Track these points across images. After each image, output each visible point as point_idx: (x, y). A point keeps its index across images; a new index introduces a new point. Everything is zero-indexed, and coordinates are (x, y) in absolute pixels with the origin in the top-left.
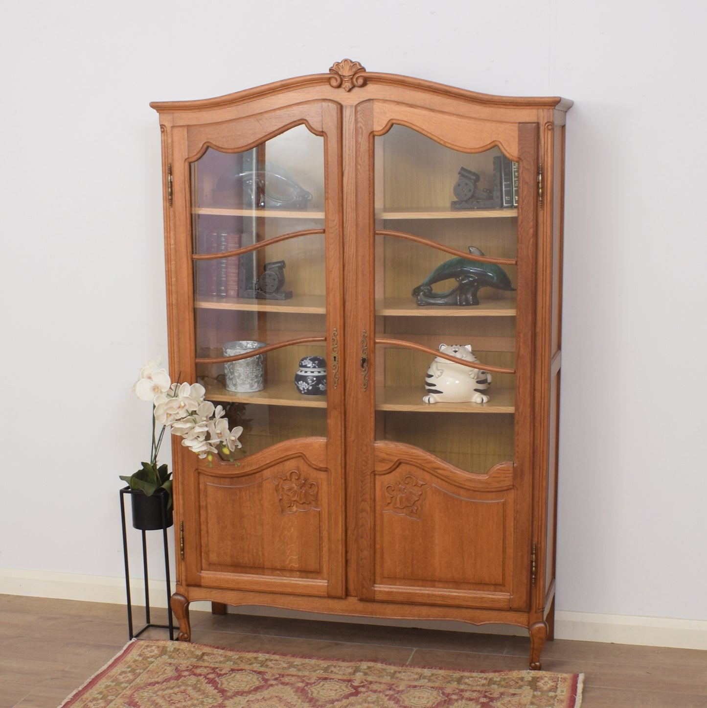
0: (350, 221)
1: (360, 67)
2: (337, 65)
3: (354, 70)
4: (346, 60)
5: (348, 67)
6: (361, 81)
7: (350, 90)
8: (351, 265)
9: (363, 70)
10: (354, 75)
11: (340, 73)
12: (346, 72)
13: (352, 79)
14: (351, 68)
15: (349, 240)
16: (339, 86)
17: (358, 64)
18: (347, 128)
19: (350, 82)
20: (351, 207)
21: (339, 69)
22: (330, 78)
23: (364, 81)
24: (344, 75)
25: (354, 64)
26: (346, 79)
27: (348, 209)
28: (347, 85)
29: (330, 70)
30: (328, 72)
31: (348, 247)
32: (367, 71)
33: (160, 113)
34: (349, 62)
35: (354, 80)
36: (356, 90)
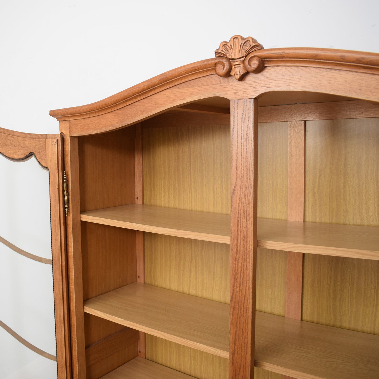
0: (241, 254)
1: (254, 44)
2: (224, 45)
3: (247, 48)
4: (235, 38)
5: (238, 46)
6: (255, 64)
7: (242, 78)
8: (242, 309)
9: (258, 48)
10: (246, 56)
11: (228, 56)
12: (236, 53)
13: (243, 61)
14: (243, 45)
15: (240, 276)
16: (228, 75)
17: (251, 40)
18: (239, 130)
19: (242, 66)
20: (243, 233)
21: (227, 50)
22: (216, 64)
23: (259, 62)
24: (233, 57)
25: (246, 41)
26: (235, 63)
27: (239, 237)
28: (238, 71)
29: (216, 53)
30: (215, 57)
31: (238, 285)
32: (265, 48)
33: (60, 121)
34: (240, 39)
35: (247, 62)
36: (251, 78)
